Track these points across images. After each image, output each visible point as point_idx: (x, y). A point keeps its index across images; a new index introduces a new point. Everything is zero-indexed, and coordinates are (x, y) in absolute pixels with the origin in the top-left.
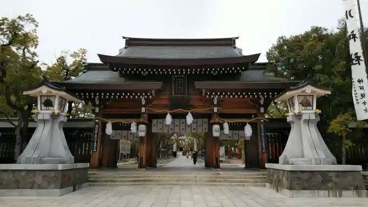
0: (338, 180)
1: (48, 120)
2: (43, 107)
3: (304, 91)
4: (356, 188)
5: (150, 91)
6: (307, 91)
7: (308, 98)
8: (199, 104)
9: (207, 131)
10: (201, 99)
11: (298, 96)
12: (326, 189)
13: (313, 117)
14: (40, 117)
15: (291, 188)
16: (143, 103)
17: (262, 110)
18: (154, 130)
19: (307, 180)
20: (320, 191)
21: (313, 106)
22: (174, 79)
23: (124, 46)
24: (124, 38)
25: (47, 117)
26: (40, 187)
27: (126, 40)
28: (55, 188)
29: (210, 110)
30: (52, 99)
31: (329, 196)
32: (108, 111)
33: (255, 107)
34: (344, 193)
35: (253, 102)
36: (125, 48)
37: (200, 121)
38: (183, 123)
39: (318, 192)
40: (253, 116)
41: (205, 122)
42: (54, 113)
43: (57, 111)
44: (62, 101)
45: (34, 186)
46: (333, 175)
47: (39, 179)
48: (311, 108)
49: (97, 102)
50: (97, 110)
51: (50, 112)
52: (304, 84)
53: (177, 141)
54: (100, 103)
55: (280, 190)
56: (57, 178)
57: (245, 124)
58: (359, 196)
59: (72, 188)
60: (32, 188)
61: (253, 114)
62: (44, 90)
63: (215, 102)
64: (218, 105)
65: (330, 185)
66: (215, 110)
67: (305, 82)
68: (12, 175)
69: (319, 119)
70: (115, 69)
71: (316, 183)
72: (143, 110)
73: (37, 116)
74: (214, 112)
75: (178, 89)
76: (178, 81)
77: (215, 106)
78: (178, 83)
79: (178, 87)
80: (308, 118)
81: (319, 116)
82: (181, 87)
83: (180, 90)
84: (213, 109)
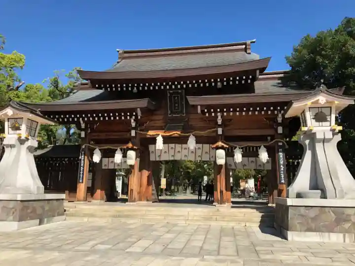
1: (14, 145)
2: (11, 131)
3: (317, 102)
5: (134, 110)
6: (321, 102)
7: (324, 110)
9: (214, 159)
10: (203, 119)
11: (309, 108)
12: (340, 232)
13: (329, 135)
14: (6, 142)
16: (133, 125)
17: (280, 130)
18: (153, 157)
19: (314, 219)
20: (331, 234)
21: (330, 121)
22: (169, 95)
28: (14, 220)
29: (214, 132)
30: (19, 122)
31: (345, 241)
32: (96, 136)
33: (272, 127)
36: (118, 62)
38: (185, 149)
39: (329, 236)
40: (269, 138)
42: (20, 137)
43: (24, 135)
44: (31, 124)
48: (328, 124)
49: (83, 126)
50: (83, 134)
54: (86, 126)
56: (16, 210)
57: (258, 148)
59: (38, 221)
61: (268, 136)
63: (220, 122)
64: (223, 125)
65: (347, 226)
66: (220, 131)
70: (97, 86)
71: (327, 223)
72: (133, 133)
74: (219, 133)
75: (175, 107)
76: (175, 97)
77: (220, 126)
78: (175, 100)
79: (174, 105)
80: (323, 137)
81: (340, 134)
82: (178, 105)
83: (177, 108)
84: (217, 131)
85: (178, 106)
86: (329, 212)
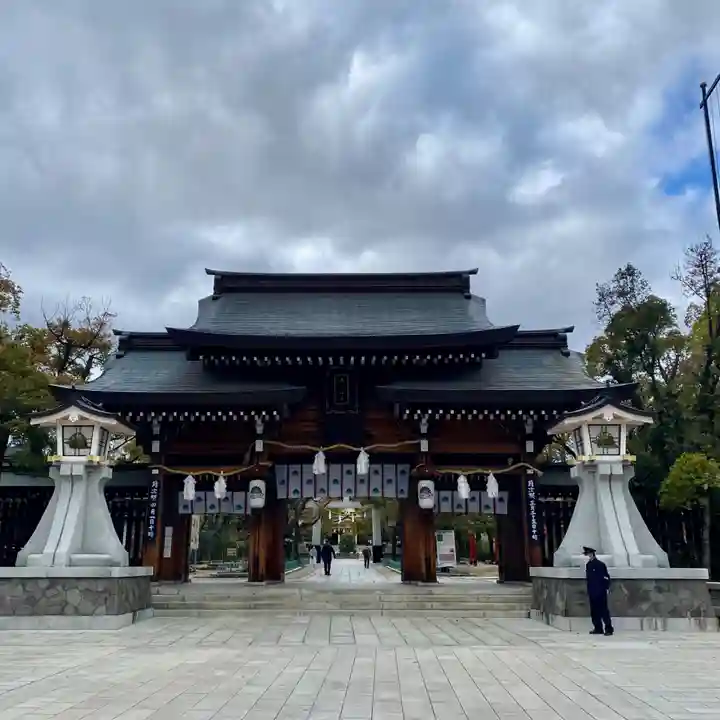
0: (660, 597)
1: (79, 477)
2: (68, 449)
3: (600, 417)
4: (696, 614)
5: (278, 405)
6: (606, 418)
7: (610, 430)
9: (405, 496)
11: (589, 425)
12: (636, 616)
13: (618, 470)
14: (65, 470)
15: (567, 613)
16: (260, 430)
17: (530, 447)
21: (619, 448)
22: (328, 374)
23: (211, 293)
24: (209, 272)
25: (79, 470)
26: (77, 612)
27: (216, 280)
29: (411, 446)
30: (85, 432)
31: (642, 629)
32: (178, 449)
33: (515, 440)
34: (673, 622)
35: (510, 428)
36: (214, 298)
37: (390, 470)
38: (349, 472)
40: (510, 460)
41: (403, 472)
42: (91, 461)
43: (97, 459)
44: (103, 436)
45: (67, 610)
46: (651, 586)
47: (74, 597)
48: (615, 451)
49: (156, 430)
50: (156, 447)
51: (83, 459)
52: (599, 403)
53: (323, 514)
54: (161, 431)
55: (552, 619)
58: (702, 627)
59: (130, 616)
60: (62, 613)
61: (510, 456)
62: (74, 414)
63: (424, 429)
64: (431, 435)
65: (645, 606)
66: (424, 446)
67: (600, 399)
68: (20, 587)
69: (632, 474)
70: (201, 357)
71: (617, 603)
72: (259, 446)
73: (58, 468)
74: (422, 450)
75: (339, 396)
76: (339, 378)
77: (423, 436)
79: (338, 392)
80: (609, 473)
81: (633, 468)
82: (345, 394)
83: (342, 399)
84: (419, 444)
85: (345, 396)
86: (620, 587)
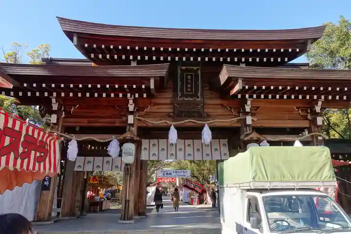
8: (220, 111)
10: (222, 105)
16: (131, 108)
18: (144, 156)
33: (306, 118)
35: (302, 111)
38: (189, 145)
41: (224, 145)
49: (55, 106)
50: (54, 119)
63: (248, 109)
66: (249, 121)
72: (131, 119)
74: (247, 123)
75: (187, 88)
76: (187, 75)
78: (187, 79)
79: (186, 85)
82: (192, 86)
83: (189, 90)
84: (245, 119)
85: (191, 88)
